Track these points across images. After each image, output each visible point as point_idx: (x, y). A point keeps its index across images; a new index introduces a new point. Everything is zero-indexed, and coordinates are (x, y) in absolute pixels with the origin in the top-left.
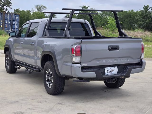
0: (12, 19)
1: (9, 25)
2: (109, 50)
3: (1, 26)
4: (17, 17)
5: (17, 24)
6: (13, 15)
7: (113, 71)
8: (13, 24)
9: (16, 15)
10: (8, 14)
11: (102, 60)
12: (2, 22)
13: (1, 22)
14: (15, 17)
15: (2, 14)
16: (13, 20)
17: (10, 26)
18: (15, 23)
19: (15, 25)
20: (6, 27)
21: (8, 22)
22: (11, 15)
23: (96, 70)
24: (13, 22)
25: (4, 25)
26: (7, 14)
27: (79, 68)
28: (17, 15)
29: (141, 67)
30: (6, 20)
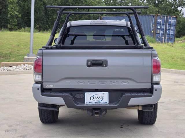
0: (167, 22)
1: (161, 31)
2: (88, 66)
3: (153, 32)
4: (174, 21)
5: (172, 29)
6: (168, 18)
7: (102, 98)
8: (168, 28)
9: (172, 18)
10: (162, 17)
11: (78, 80)
12: (154, 27)
13: (152, 27)
14: (170, 20)
15: (153, 16)
16: (168, 24)
17: (163, 32)
18: (170, 27)
19: (170, 30)
20: (158, 32)
21: (160, 27)
22: (165, 17)
23: (64, 94)
24: (168, 27)
25: (156, 31)
26: (160, 17)
27: (38, 89)
28: (174, 17)
29: (151, 96)
30: (158, 24)
